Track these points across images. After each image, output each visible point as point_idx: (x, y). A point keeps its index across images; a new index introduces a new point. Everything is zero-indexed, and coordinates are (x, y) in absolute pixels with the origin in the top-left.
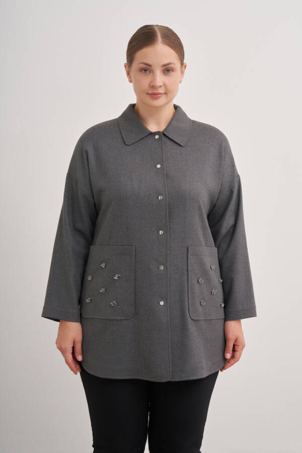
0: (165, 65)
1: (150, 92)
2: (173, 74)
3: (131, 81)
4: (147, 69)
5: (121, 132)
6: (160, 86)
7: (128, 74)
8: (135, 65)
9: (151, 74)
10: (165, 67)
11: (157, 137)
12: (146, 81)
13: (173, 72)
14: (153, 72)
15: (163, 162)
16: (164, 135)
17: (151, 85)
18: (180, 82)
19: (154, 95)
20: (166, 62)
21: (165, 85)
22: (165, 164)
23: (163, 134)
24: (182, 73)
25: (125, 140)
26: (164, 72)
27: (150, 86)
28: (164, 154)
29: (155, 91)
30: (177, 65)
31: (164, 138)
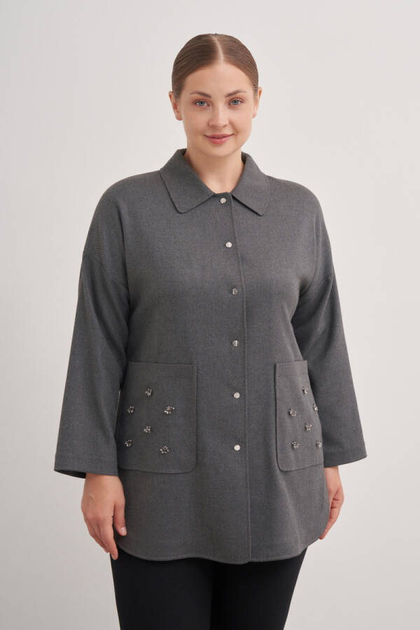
0: (230, 95)
1: (209, 133)
2: (243, 106)
3: (179, 118)
4: (203, 101)
5: (169, 193)
6: (226, 126)
7: (175, 107)
8: (186, 96)
9: (211, 107)
10: (231, 97)
11: (223, 200)
12: (202, 118)
13: (243, 104)
14: (213, 105)
15: (235, 238)
16: (234, 198)
17: (211, 124)
18: (254, 116)
19: (216, 139)
20: (232, 90)
21: (231, 123)
22: (237, 241)
23: (232, 197)
24: (256, 102)
25: (177, 206)
26: (229, 104)
27: (208, 124)
28: (235, 226)
29: (218, 133)
30: (248, 92)
31: (234, 203)
